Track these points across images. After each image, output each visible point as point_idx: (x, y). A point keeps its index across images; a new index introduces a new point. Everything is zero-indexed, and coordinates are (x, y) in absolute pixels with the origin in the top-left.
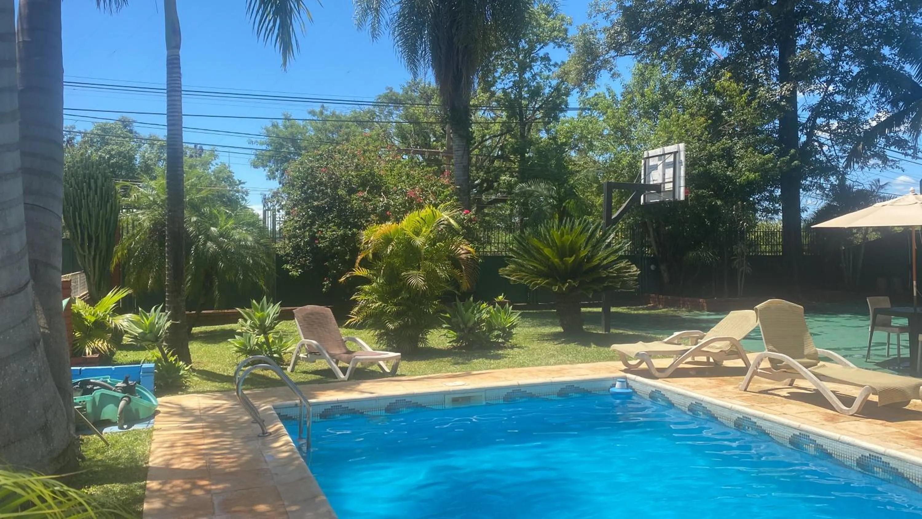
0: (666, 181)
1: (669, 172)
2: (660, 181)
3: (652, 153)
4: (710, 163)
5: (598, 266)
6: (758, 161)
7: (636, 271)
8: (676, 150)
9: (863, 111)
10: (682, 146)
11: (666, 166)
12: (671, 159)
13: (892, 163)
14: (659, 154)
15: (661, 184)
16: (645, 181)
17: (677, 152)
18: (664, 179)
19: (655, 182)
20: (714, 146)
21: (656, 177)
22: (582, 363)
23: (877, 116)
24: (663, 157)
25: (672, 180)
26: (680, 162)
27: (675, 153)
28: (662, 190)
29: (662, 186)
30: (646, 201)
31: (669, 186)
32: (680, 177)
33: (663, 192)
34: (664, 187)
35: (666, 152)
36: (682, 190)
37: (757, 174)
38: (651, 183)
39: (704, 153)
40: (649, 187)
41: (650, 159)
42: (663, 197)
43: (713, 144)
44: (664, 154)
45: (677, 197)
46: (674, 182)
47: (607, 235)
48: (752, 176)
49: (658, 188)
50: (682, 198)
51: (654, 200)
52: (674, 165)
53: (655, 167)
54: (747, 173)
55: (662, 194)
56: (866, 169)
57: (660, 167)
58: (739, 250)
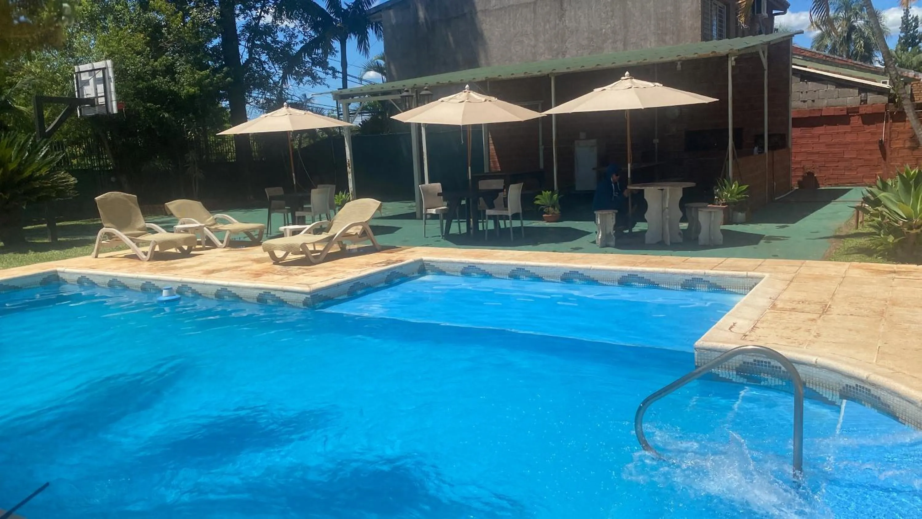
0: (99, 95)
1: (101, 87)
2: (93, 95)
3: (82, 67)
4: (154, 78)
5: (31, 178)
6: (197, 77)
7: (74, 180)
8: (104, 67)
9: (294, 34)
10: (109, 62)
11: (97, 81)
12: (100, 75)
13: (320, 81)
14: (89, 69)
15: (95, 97)
16: (79, 95)
17: (105, 68)
18: (97, 93)
19: (88, 96)
20: (157, 61)
21: (89, 92)
22: (17, 266)
23: (304, 39)
24: (93, 72)
25: (103, 94)
26: (109, 78)
27: (104, 70)
28: (96, 104)
29: (96, 99)
30: (83, 114)
31: (102, 100)
32: (110, 92)
33: (97, 105)
34: (98, 101)
35: (95, 68)
36: (114, 104)
37: (196, 88)
38: (85, 97)
39: (148, 68)
40: (83, 101)
41: (82, 74)
42: (97, 110)
43: (156, 61)
44: (94, 70)
45: (110, 111)
46: (106, 96)
47: (39, 148)
48: (192, 90)
49: (92, 102)
50: (115, 111)
51: (90, 113)
52: (104, 80)
53: (87, 83)
54: (188, 88)
55: (97, 107)
56: (301, 84)
57: (91, 82)
58: (190, 158)
